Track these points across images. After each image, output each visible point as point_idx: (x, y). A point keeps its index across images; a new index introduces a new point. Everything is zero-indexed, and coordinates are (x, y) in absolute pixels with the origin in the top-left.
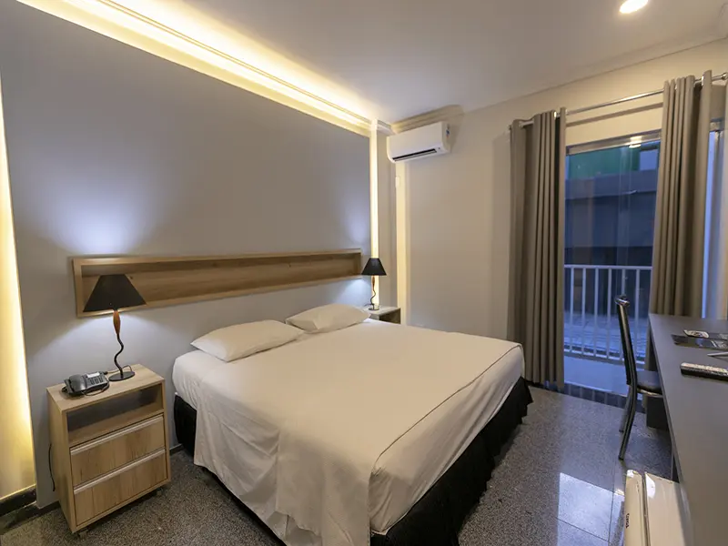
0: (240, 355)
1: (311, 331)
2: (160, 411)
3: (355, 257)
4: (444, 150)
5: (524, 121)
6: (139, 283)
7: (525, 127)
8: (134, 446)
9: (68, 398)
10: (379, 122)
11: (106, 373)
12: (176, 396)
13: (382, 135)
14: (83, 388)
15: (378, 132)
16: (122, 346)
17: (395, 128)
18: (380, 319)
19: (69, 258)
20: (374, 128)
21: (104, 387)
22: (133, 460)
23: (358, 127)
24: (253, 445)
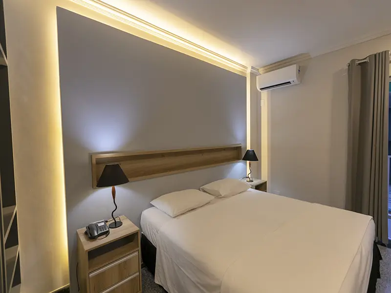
0: (180, 214)
1: (218, 196)
2: (137, 249)
3: (238, 149)
4: (297, 82)
5: (359, 60)
6: (125, 167)
7: (359, 64)
8: (122, 271)
9: (88, 240)
10: (252, 68)
11: (107, 222)
12: (142, 234)
13: (253, 75)
14: (96, 234)
15: (251, 73)
16: (116, 207)
17: (261, 71)
18: (256, 189)
19: (89, 153)
20: (249, 71)
21: (107, 233)
22: (122, 280)
23: (240, 71)
24: (199, 285)
